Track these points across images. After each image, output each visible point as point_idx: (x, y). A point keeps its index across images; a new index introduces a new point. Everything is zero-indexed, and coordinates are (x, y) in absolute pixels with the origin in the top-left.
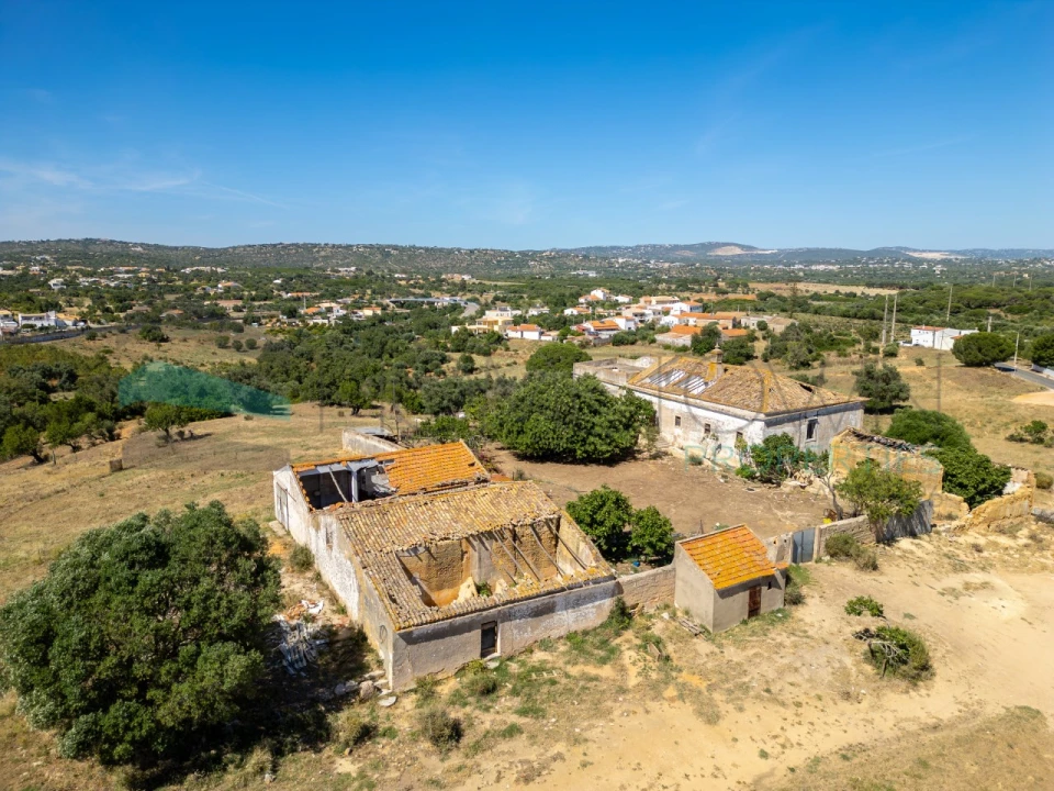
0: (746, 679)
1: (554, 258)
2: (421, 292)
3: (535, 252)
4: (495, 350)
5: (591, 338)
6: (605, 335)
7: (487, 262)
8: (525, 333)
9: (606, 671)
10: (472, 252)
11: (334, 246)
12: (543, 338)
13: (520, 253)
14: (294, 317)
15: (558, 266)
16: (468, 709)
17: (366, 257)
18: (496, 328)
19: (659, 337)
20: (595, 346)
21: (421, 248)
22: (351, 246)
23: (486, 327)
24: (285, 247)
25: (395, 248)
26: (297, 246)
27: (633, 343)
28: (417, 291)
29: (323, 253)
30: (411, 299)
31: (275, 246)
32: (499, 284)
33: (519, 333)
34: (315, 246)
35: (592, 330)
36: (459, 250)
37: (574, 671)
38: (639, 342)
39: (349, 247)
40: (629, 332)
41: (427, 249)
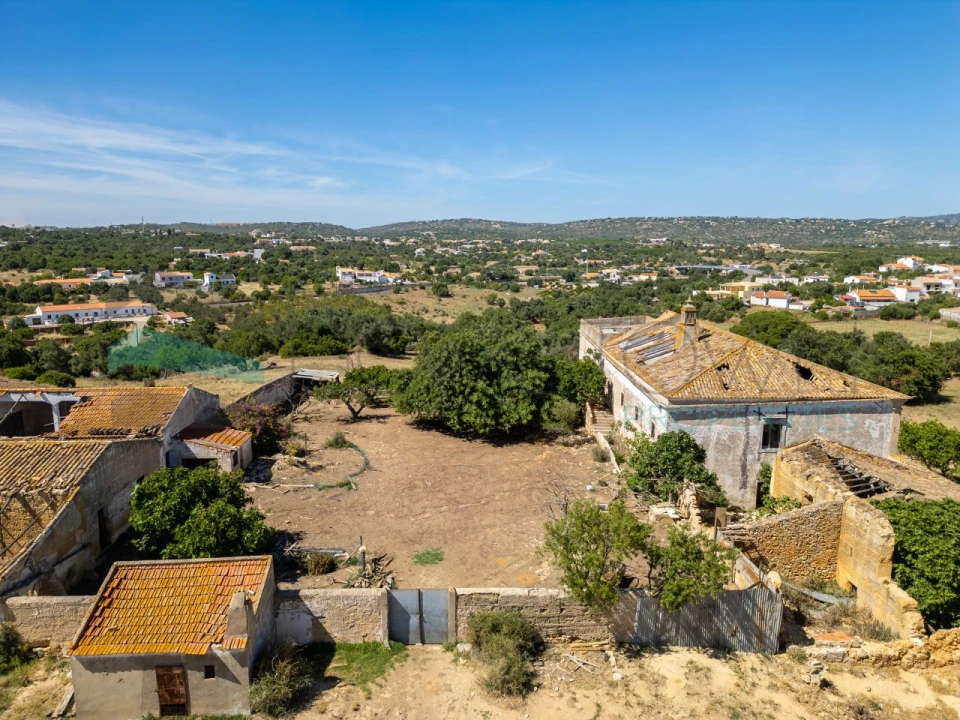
1: (898, 226)
2: (713, 259)
3: (874, 221)
4: (730, 317)
5: (852, 309)
6: (872, 307)
7: (814, 232)
8: (770, 300)
10: (798, 221)
11: (656, 219)
12: (792, 307)
13: (855, 222)
14: (572, 280)
15: (902, 236)
17: (685, 229)
18: (741, 294)
20: (855, 318)
21: (742, 219)
22: (673, 219)
23: (729, 292)
24: (612, 221)
25: (715, 219)
26: (623, 220)
27: (909, 318)
28: (708, 259)
29: (645, 226)
30: (700, 266)
31: (603, 220)
32: (806, 252)
33: (765, 300)
34: (638, 219)
35: (858, 300)
36: (783, 220)
38: (919, 317)
39: (670, 220)
40: (911, 305)
41: (749, 220)
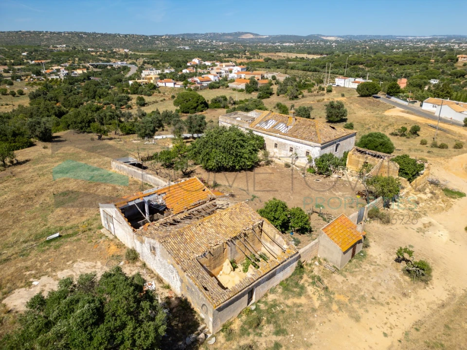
0: (362, 293)
1: (168, 39)
2: (105, 59)
3: (158, 36)
4: (153, 93)
5: (199, 85)
6: (205, 84)
7: (135, 41)
8: (166, 84)
9: (303, 300)
10: (126, 36)
11: (51, 33)
12: (176, 86)
13: (151, 36)
14: (40, 75)
15: (171, 44)
16: (251, 337)
17: (70, 39)
18: (152, 81)
19: (230, 85)
20: (201, 89)
21: (99, 34)
22: (62, 33)
23: (147, 81)
24: (23, 33)
25: (85, 34)
26: (30, 32)
27: (218, 88)
28: (102, 58)
29: (45, 37)
30: (101, 63)
31: (17, 32)
32: (144, 54)
33: (164, 84)
34: (40, 33)
35: (199, 81)
36: (119, 35)
37: (289, 302)
38: (221, 87)
39: (60, 33)
40: (216, 83)
41: (102, 34)
